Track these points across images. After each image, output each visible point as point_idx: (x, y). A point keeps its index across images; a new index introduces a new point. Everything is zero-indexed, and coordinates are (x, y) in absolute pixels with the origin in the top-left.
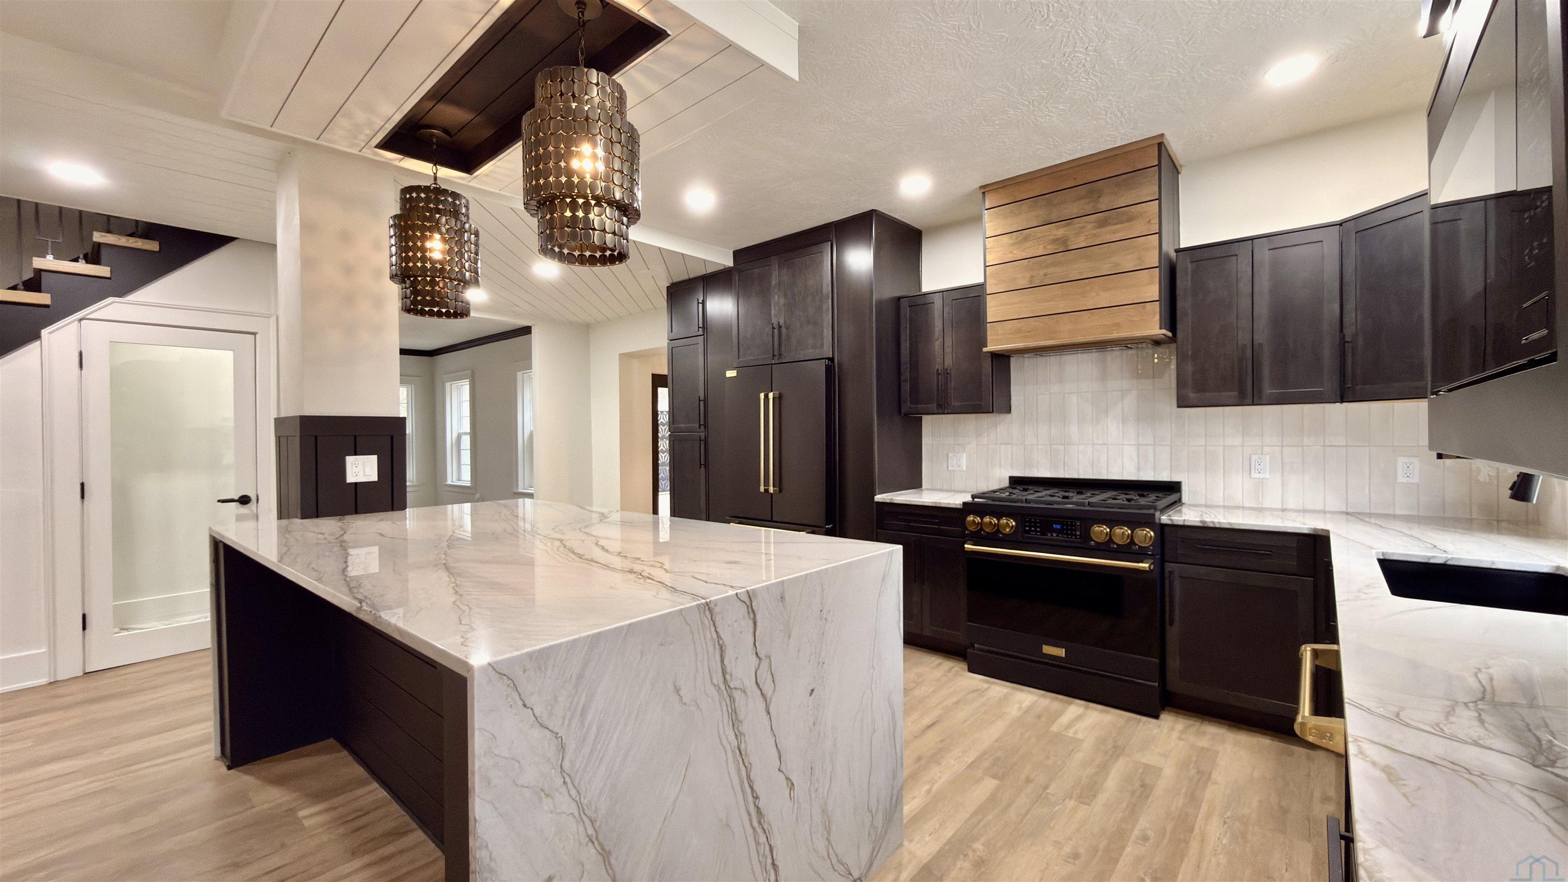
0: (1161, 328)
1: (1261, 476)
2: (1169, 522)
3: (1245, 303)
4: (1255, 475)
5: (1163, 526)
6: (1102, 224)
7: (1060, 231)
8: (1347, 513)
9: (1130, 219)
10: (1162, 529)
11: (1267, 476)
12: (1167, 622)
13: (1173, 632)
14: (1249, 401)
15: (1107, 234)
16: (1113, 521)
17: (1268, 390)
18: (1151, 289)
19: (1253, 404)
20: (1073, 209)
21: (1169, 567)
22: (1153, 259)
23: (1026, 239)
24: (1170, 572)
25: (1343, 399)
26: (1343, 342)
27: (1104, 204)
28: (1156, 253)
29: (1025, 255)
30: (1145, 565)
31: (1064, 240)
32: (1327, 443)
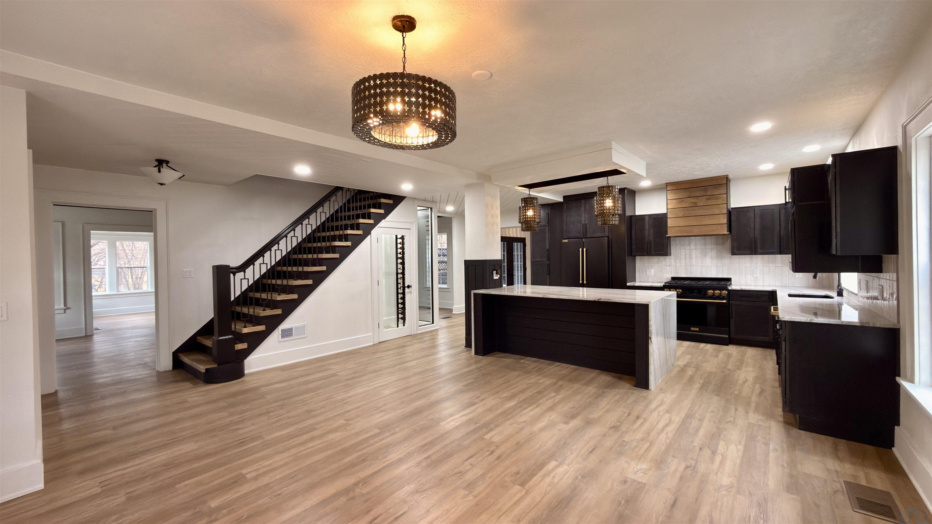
0: (727, 232)
1: (757, 276)
2: (731, 289)
3: (752, 225)
4: (755, 275)
5: (730, 290)
6: (708, 199)
7: (694, 200)
8: (782, 286)
9: (718, 199)
10: (729, 291)
11: (758, 276)
12: (731, 317)
13: (732, 322)
14: (754, 253)
15: (710, 202)
16: (714, 289)
17: (759, 251)
18: (725, 220)
19: (755, 254)
20: (698, 194)
21: (731, 302)
22: (725, 211)
23: (682, 201)
24: (732, 304)
25: (780, 254)
26: (780, 238)
27: (709, 193)
28: (726, 209)
29: (682, 207)
30: (725, 301)
31: (695, 203)
32: (776, 266)
